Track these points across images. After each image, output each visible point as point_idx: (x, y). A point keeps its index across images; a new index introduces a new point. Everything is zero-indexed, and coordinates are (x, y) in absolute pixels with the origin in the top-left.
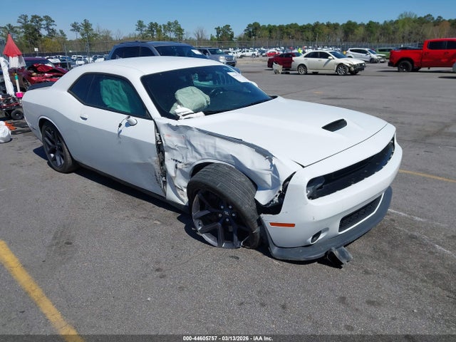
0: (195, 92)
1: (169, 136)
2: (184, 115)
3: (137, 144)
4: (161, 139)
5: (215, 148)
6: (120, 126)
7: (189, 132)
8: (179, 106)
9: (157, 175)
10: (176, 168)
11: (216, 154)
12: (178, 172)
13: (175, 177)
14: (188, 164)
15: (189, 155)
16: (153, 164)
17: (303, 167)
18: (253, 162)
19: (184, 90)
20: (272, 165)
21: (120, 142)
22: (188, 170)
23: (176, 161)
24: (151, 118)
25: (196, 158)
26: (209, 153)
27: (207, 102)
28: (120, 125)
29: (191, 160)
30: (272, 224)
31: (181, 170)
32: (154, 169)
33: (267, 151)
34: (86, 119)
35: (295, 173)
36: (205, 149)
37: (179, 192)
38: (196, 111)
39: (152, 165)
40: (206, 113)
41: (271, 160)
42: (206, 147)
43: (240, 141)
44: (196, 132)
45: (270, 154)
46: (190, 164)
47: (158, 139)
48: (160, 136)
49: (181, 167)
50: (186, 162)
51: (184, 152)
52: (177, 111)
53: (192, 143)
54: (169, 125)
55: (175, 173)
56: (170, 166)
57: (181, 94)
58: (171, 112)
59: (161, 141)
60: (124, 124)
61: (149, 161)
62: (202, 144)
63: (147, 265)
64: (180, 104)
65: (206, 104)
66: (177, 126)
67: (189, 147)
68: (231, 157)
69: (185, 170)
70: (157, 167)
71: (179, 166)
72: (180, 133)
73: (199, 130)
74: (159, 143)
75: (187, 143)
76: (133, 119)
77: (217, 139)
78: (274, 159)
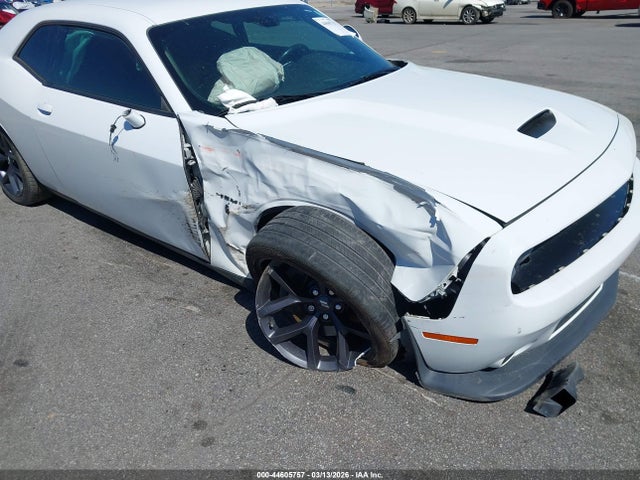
0: (255, 56)
1: (210, 149)
2: (236, 107)
3: (148, 166)
4: (193, 154)
5: (305, 177)
6: (112, 131)
7: (250, 145)
8: (226, 87)
9: (192, 224)
10: (227, 211)
11: (309, 191)
12: (231, 220)
13: (227, 228)
14: (250, 207)
15: (251, 189)
16: (183, 203)
17: (503, 224)
18: (389, 213)
19: (234, 54)
20: (433, 221)
21: (117, 159)
22: (252, 217)
23: (227, 198)
24: (171, 114)
25: (266, 196)
26: (293, 188)
27: (280, 76)
28: (113, 128)
29: (256, 200)
30: (427, 335)
31: (237, 217)
32: (184, 212)
33: (422, 191)
34: (48, 114)
35: (487, 240)
36: (285, 180)
37: (235, 255)
38: (260, 97)
39: (179, 205)
40: (281, 101)
41: (432, 211)
42: (288, 177)
43: (360, 167)
44: (266, 145)
45: (429, 197)
46: (254, 207)
47: (189, 155)
48: (191, 148)
49: (236, 212)
50: (245, 202)
51: (241, 182)
52: (223, 97)
53: (257, 165)
54: (209, 128)
55: (226, 221)
56: (214, 207)
57: (227, 63)
58: (211, 99)
59: (195, 160)
60: (120, 125)
61: (174, 197)
62: (279, 170)
63: (176, 412)
64: (228, 83)
65: (277, 82)
66: (224, 130)
67: (252, 174)
68: (340, 199)
69: (246, 217)
70: (189, 209)
71: (233, 208)
72: (232, 144)
73: (272, 141)
74: (191, 163)
75: (247, 165)
76: (137, 115)
77: (310, 160)
78: (437, 208)
